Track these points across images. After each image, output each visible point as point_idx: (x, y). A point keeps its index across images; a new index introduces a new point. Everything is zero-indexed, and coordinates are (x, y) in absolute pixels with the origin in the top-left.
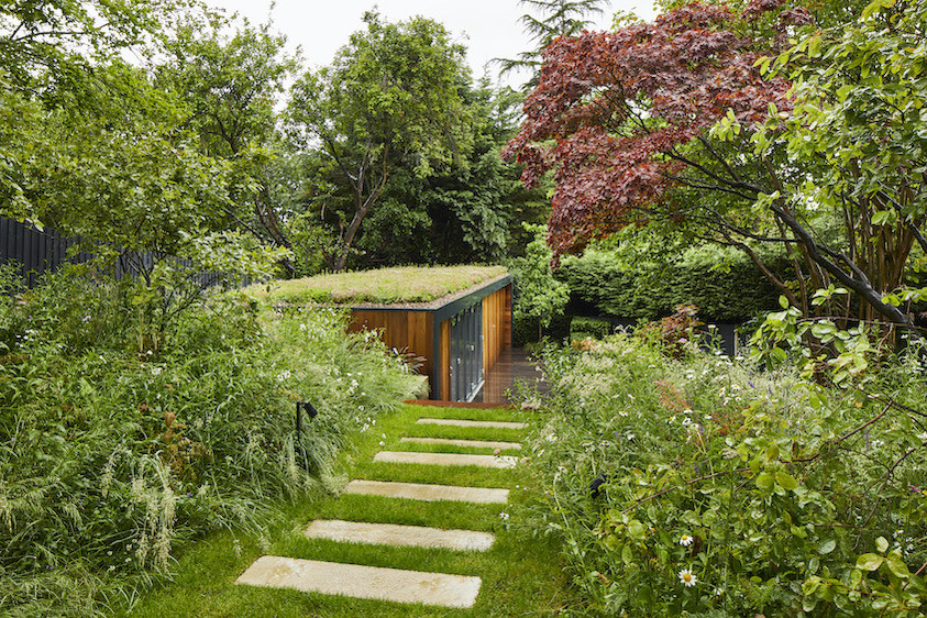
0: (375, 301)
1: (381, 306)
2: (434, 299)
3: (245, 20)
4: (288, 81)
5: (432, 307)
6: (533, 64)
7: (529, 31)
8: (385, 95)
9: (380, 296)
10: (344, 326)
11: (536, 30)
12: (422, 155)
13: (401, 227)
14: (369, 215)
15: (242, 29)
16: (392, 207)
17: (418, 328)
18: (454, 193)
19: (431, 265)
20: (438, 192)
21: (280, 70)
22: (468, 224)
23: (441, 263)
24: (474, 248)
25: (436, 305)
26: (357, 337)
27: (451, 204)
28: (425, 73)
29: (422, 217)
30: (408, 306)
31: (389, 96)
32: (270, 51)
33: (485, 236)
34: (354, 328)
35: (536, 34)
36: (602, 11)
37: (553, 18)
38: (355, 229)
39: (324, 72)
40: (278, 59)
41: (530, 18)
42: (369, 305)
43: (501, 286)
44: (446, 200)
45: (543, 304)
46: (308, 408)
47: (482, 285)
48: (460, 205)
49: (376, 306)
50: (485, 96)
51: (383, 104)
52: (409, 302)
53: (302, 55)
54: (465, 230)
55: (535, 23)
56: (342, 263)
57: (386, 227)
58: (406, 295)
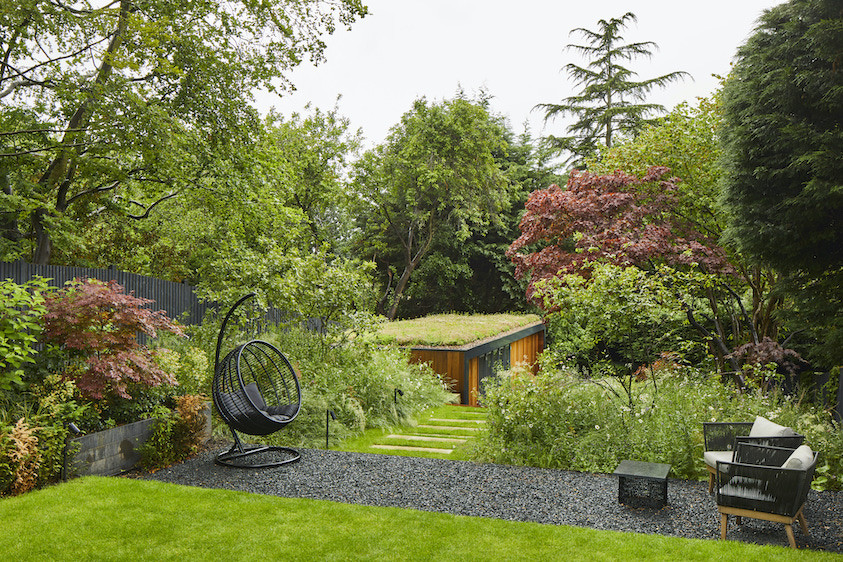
0: (425, 344)
1: (430, 347)
2: (465, 343)
3: (317, 110)
4: (350, 158)
5: (463, 349)
6: (578, 110)
7: (573, 78)
8: (432, 172)
9: (428, 341)
10: (406, 360)
11: (581, 76)
12: (463, 221)
13: (445, 279)
14: (418, 267)
15: (313, 116)
16: (437, 260)
17: (454, 363)
18: (494, 246)
19: (471, 314)
20: (479, 245)
21: (343, 147)
22: (506, 275)
23: (480, 312)
24: (512, 297)
25: (466, 348)
26: (415, 367)
27: (491, 256)
28: (466, 151)
29: (464, 268)
30: (447, 348)
31: (435, 174)
32: (337, 133)
33: (522, 286)
34: (413, 361)
35: (581, 80)
36: (650, 53)
37: (598, 63)
38: (404, 281)
39: (380, 149)
40: (342, 139)
41: (574, 66)
42: (422, 347)
43: (532, 332)
44: (486, 253)
45: (569, 349)
46: (399, 391)
47: (509, 333)
48: (499, 258)
49: (426, 348)
50: (525, 152)
51: (430, 180)
52: (449, 345)
53: (362, 135)
54: (503, 280)
55: (579, 70)
56: (394, 311)
57: (432, 278)
58: (446, 341)
